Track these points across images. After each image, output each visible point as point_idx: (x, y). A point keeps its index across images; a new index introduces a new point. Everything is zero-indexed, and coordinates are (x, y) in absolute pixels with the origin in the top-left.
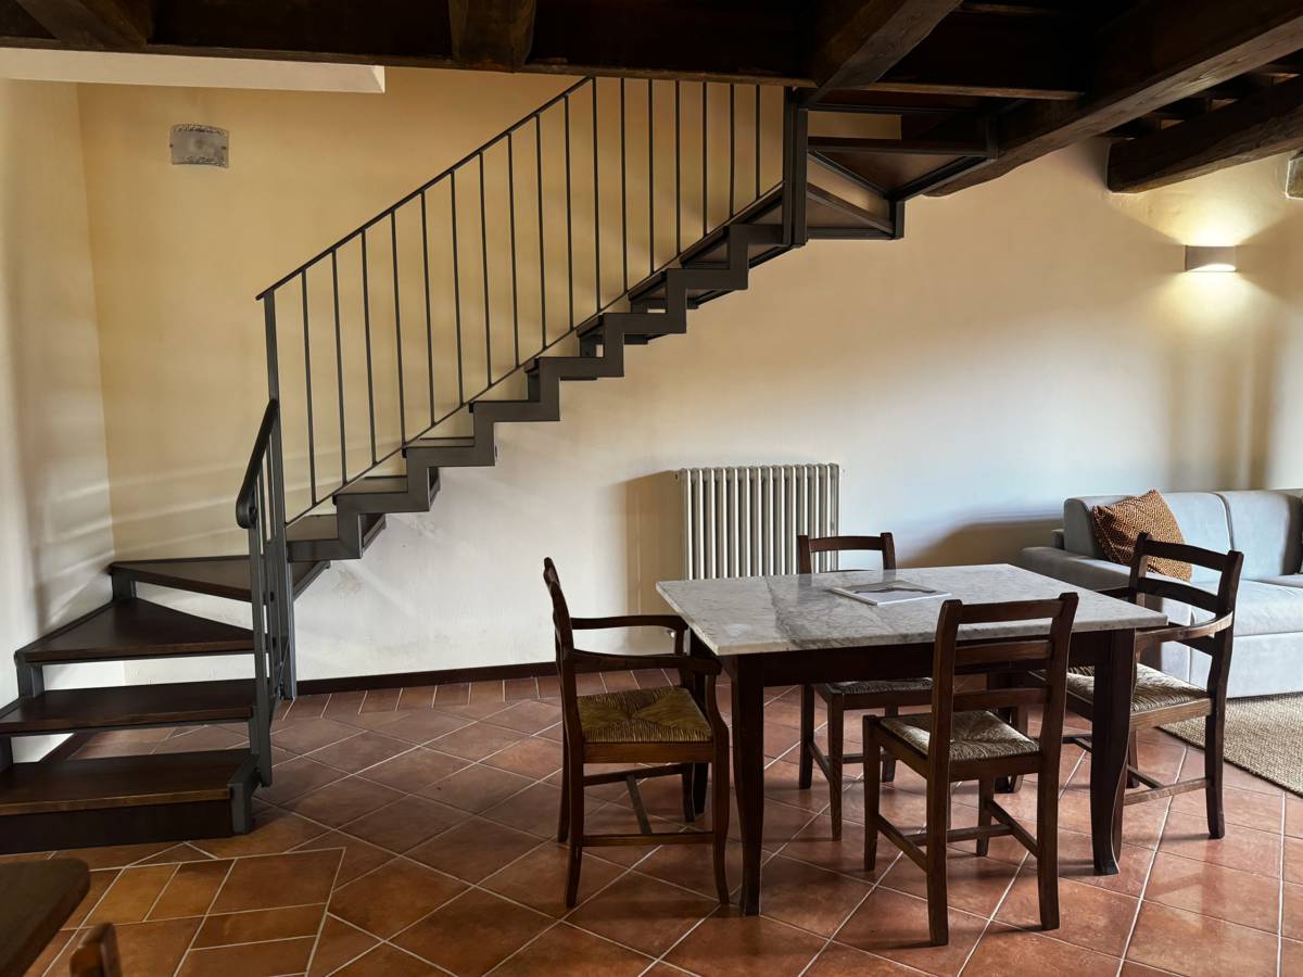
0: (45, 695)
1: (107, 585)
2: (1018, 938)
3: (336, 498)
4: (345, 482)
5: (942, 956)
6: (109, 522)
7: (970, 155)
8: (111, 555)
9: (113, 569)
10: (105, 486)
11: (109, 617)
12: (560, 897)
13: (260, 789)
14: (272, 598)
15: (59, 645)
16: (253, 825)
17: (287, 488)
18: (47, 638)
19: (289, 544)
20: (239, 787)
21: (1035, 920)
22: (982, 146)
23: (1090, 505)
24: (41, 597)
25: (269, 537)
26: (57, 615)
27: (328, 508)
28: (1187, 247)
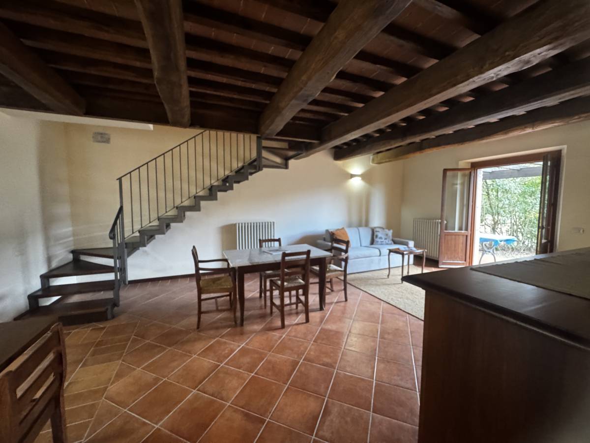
0: (50, 287)
1: (71, 256)
2: (300, 325)
3: (139, 232)
4: (142, 227)
5: (283, 331)
6: (71, 239)
7: (300, 152)
8: (72, 248)
9: (73, 252)
10: (71, 229)
11: (71, 265)
12: (195, 327)
13: (116, 308)
14: (120, 257)
15: (55, 273)
16: (113, 317)
17: (125, 229)
18: (51, 271)
19: (126, 244)
20: (109, 307)
21: (304, 321)
22: (302, 151)
23: (330, 231)
24: (49, 260)
25: (119, 242)
26: (54, 265)
27: (137, 234)
28: (350, 174)
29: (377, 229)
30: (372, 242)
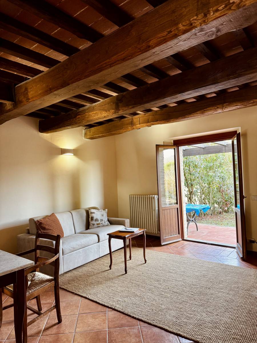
23: (35, 220)
28: (61, 149)
29: (93, 211)
30: (88, 227)
